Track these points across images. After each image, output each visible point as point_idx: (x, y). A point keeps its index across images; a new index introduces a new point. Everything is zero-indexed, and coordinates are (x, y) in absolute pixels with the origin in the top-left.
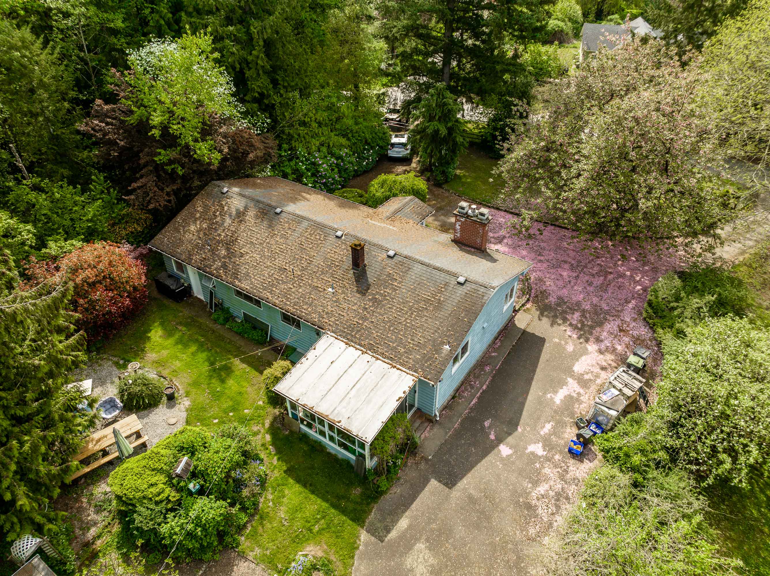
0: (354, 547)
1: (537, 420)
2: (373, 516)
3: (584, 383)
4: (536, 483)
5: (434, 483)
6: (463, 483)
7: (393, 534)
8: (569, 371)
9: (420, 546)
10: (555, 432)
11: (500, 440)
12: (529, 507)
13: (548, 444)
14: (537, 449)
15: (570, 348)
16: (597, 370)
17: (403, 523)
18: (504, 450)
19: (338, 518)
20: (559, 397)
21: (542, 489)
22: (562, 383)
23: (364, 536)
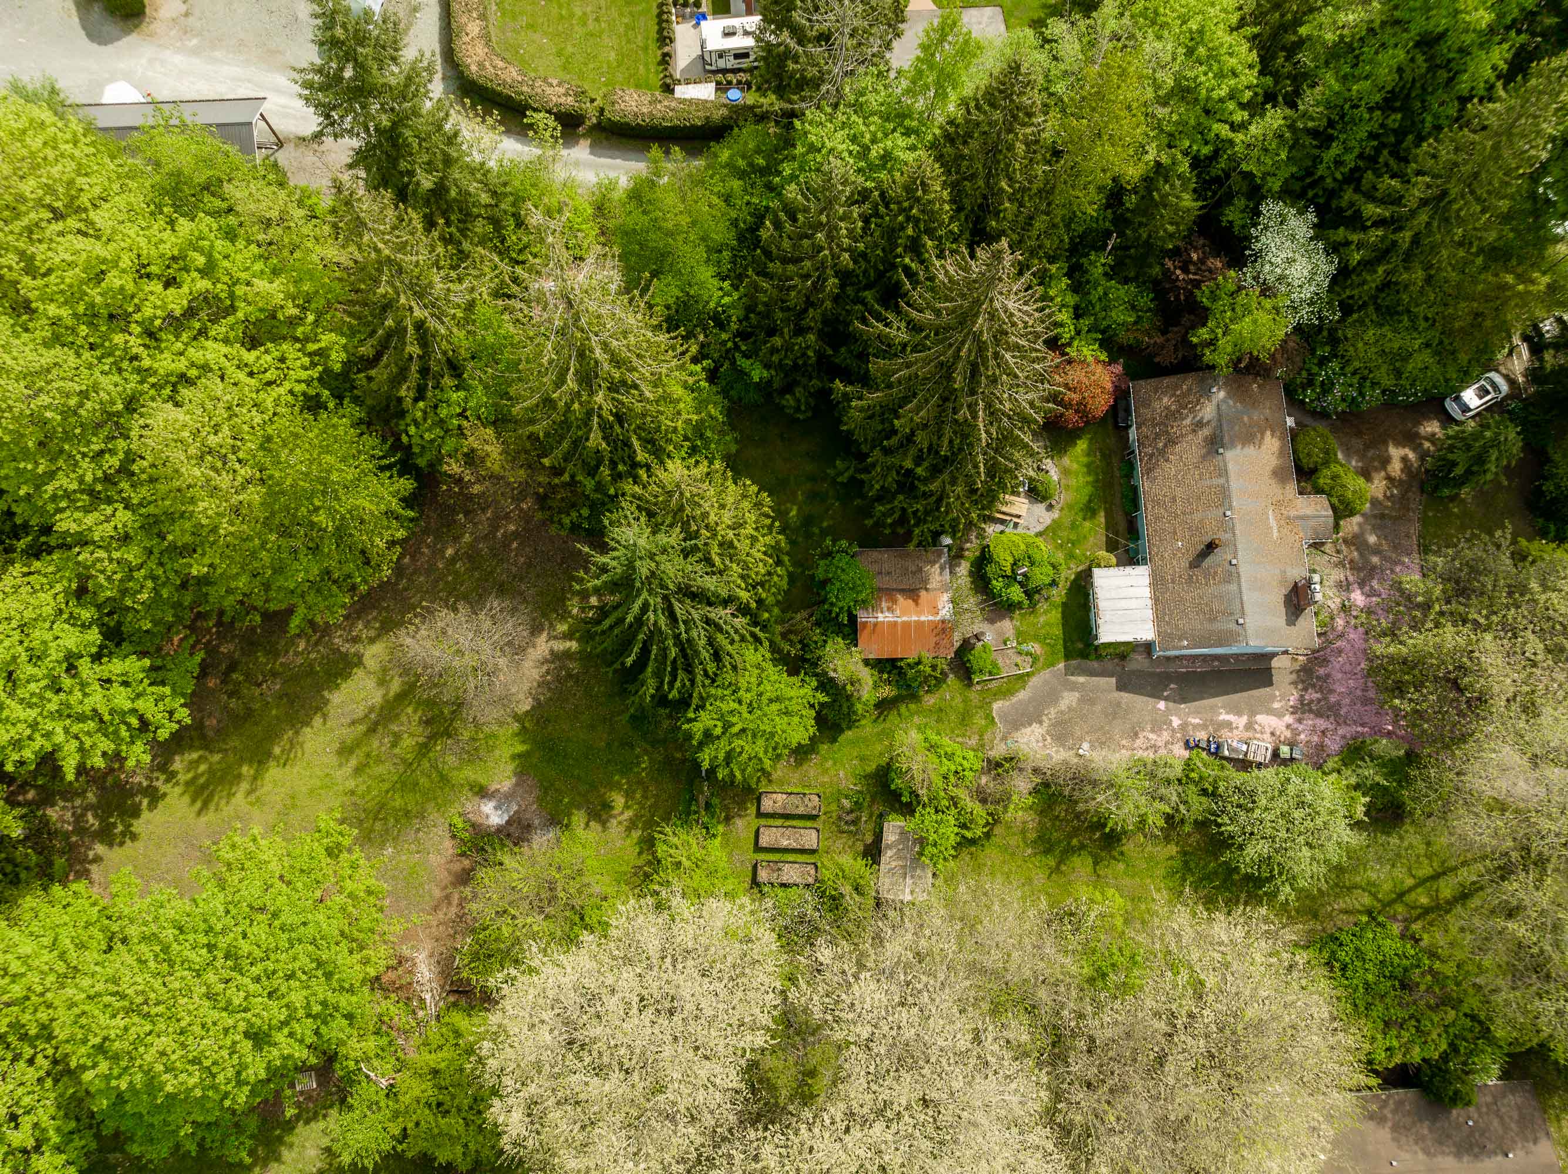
0: (1053, 665)
1: (1197, 713)
2: (1074, 662)
3: (1249, 726)
4: (1152, 731)
5: (1113, 680)
6: (1125, 696)
7: (1073, 678)
8: (1253, 713)
9: (1077, 695)
10: (1196, 727)
11: (1166, 699)
12: (1136, 734)
13: (1184, 727)
14: (1176, 722)
15: (1276, 705)
16: (1268, 730)
17: (1081, 679)
18: (1162, 705)
19: (1060, 647)
20: (1224, 717)
21: (1152, 736)
22: (1239, 714)
23: (1061, 665)
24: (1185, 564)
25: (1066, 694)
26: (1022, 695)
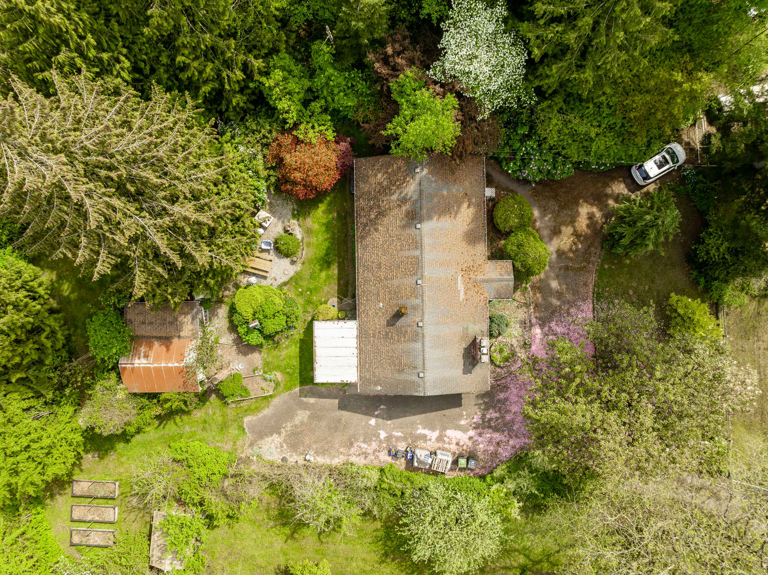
0: (290, 389)
1: (400, 427)
3: (440, 439)
4: (364, 442)
5: (337, 401)
6: (345, 414)
7: (305, 399)
8: (444, 429)
9: (308, 413)
10: (398, 439)
11: (377, 416)
12: (352, 444)
13: (389, 438)
14: (383, 435)
15: (463, 422)
16: (454, 442)
17: (312, 400)
18: (373, 421)
19: (297, 375)
20: (421, 431)
21: (364, 445)
22: (433, 428)
23: (297, 389)
24: (384, 322)
25: (299, 412)
26: (266, 412)
